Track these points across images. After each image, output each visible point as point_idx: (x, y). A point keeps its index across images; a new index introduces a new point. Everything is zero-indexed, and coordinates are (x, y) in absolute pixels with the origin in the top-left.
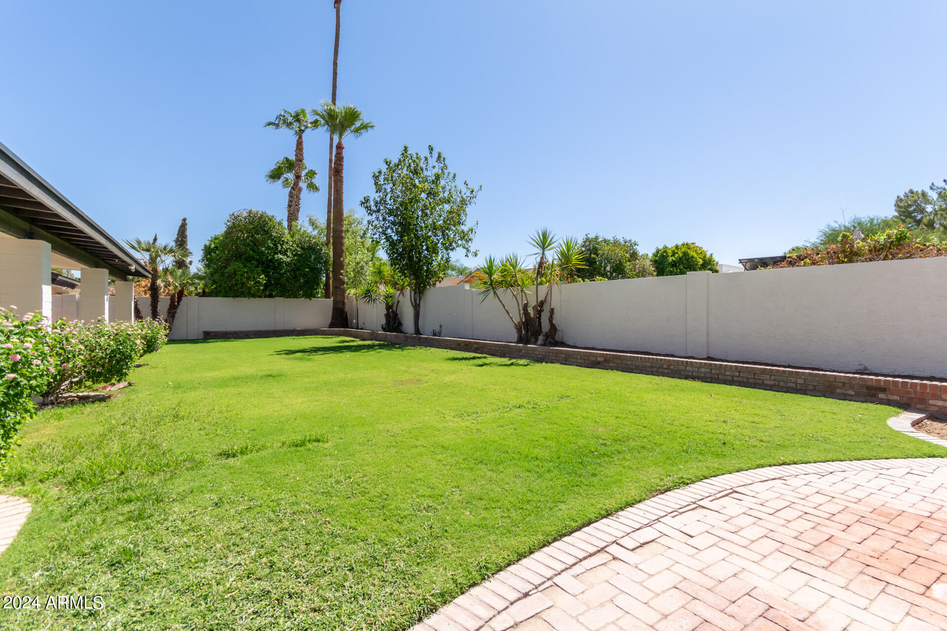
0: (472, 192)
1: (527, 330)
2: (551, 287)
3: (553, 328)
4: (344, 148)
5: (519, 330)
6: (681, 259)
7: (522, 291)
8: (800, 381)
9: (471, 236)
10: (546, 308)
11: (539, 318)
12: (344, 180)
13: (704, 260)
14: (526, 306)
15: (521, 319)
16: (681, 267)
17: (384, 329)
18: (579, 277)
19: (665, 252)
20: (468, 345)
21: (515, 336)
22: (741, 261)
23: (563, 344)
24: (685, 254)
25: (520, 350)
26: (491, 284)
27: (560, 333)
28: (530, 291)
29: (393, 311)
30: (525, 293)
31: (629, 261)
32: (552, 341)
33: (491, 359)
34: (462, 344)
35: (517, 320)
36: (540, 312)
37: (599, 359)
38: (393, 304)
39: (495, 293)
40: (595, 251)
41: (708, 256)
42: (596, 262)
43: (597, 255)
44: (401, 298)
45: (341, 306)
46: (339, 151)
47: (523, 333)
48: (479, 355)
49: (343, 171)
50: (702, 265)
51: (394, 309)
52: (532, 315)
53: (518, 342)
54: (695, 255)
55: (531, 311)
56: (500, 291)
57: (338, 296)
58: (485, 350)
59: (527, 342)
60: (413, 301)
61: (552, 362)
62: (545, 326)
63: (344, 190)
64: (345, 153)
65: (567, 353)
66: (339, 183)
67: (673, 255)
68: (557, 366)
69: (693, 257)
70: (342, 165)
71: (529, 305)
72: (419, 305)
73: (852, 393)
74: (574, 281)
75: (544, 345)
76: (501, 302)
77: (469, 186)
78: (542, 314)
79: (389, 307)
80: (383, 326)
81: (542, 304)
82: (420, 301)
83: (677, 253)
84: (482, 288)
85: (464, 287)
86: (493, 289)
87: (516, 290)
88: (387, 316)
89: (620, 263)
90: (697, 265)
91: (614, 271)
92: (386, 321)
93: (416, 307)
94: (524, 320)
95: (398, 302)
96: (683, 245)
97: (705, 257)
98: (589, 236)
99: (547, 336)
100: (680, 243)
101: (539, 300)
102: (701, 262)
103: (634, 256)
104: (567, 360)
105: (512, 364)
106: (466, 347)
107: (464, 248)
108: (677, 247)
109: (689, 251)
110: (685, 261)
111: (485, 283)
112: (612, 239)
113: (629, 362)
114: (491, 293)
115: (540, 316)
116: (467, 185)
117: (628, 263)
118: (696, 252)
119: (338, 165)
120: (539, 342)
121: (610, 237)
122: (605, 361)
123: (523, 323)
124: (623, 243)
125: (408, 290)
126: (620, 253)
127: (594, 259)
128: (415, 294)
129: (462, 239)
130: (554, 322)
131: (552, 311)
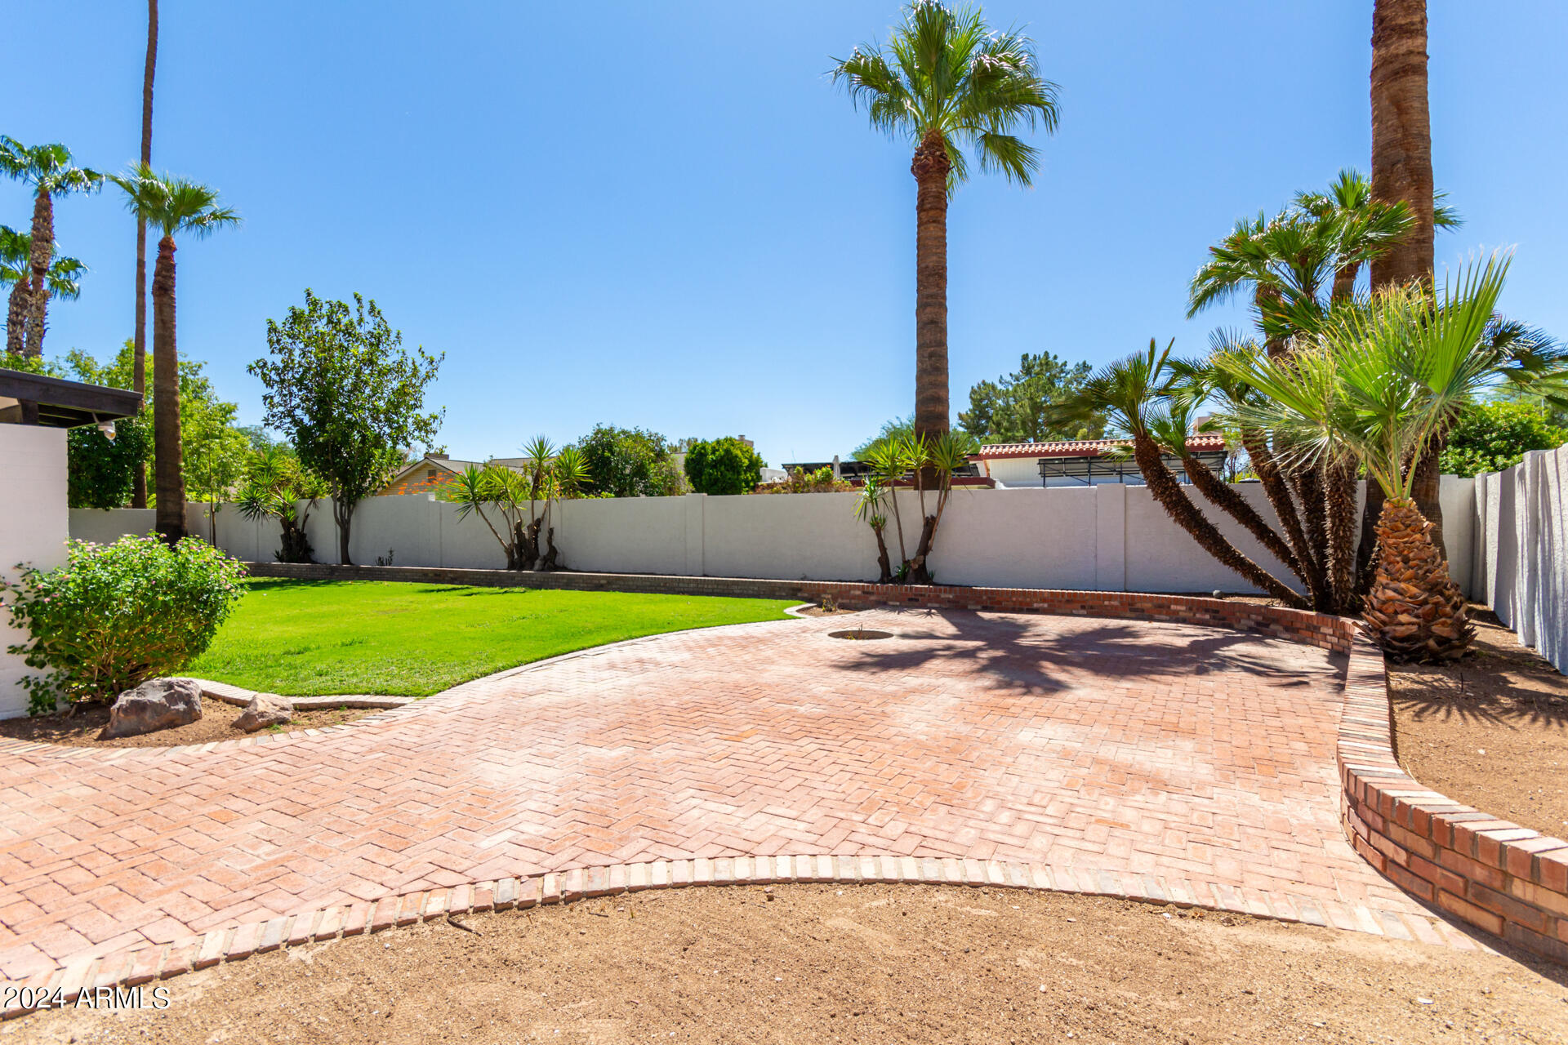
0: (432, 362)
1: (521, 555)
2: (548, 504)
3: (553, 551)
4: (175, 250)
5: (509, 552)
6: (722, 458)
7: (514, 506)
8: (756, 588)
9: (434, 426)
10: (544, 528)
11: (536, 539)
12: (177, 304)
13: (750, 461)
14: (518, 527)
15: (513, 541)
16: (723, 468)
17: (280, 559)
18: (582, 491)
19: (704, 448)
20: (440, 575)
21: (505, 561)
22: (784, 466)
23: (565, 569)
24: (727, 451)
25: (512, 577)
26: (474, 498)
27: (561, 556)
28: (524, 506)
29: (297, 531)
30: (518, 510)
31: (653, 461)
32: (551, 565)
33: (475, 589)
34: (431, 575)
35: (507, 542)
36: (536, 533)
37: (603, 582)
38: (296, 518)
39: (478, 509)
40: (609, 447)
41: (755, 456)
42: (611, 462)
43: (613, 454)
44: (311, 510)
45: (176, 522)
46: (167, 253)
47: (516, 556)
48: (460, 586)
49: (176, 289)
50: (748, 467)
51: (300, 527)
52: (527, 537)
53: (509, 569)
54: (740, 454)
55: (525, 531)
56: (486, 507)
57: (170, 505)
58: (466, 580)
59: (522, 568)
60: (339, 516)
61: (551, 589)
62: (543, 549)
63: (178, 322)
64: (177, 257)
65: (569, 578)
66: (166, 309)
67: (713, 453)
68: (558, 592)
69: (736, 456)
70: (174, 278)
71: (524, 522)
72: (348, 522)
73: (784, 594)
74: (576, 496)
75: (542, 570)
76: (486, 520)
77: (426, 355)
78: (539, 534)
79: (287, 524)
80: (277, 553)
81: (538, 522)
82: (349, 516)
83: (718, 450)
84: (461, 504)
85: (427, 497)
86: (476, 504)
87: (504, 505)
88: (286, 538)
89: (642, 466)
90: (741, 466)
91: (635, 475)
92: (284, 546)
93: (344, 524)
94: (516, 542)
95: (307, 516)
96: (726, 439)
97: (751, 456)
98: (601, 426)
99: (545, 559)
100: (722, 437)
101: (535, 518)
102: (746, 462)
103: (660, 455)
104: (569, 585)
105: (506, 592)
106: (438, 577)
107: (423, 441)
108: (718, 442)
109: (732, 448)
110: (727, 462)
111: (465, 497)
112: (633, 430)
113: (631, 583)
114: (474, 510)
115: (537, 537)
116: (423, 353)
117: (653, 465)
118: (741, 451)
119: (164, 277)
120: (536, 567)
121: (630, 428)
122: (609, 583)
123: (516, 546)
124: (647, 436)
125: (326, 499)
126: (643, 452)
127: (608, 458)
128: (341, 506)
129: (419, 429)
130: (553, 544)
131: (551, 531)
